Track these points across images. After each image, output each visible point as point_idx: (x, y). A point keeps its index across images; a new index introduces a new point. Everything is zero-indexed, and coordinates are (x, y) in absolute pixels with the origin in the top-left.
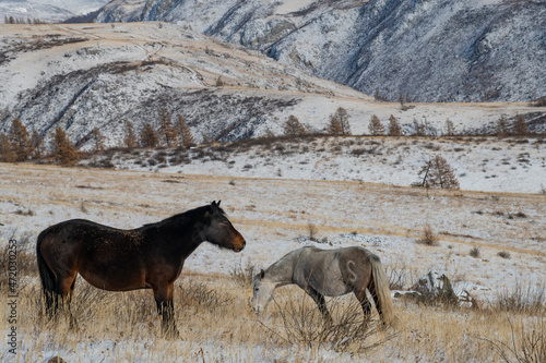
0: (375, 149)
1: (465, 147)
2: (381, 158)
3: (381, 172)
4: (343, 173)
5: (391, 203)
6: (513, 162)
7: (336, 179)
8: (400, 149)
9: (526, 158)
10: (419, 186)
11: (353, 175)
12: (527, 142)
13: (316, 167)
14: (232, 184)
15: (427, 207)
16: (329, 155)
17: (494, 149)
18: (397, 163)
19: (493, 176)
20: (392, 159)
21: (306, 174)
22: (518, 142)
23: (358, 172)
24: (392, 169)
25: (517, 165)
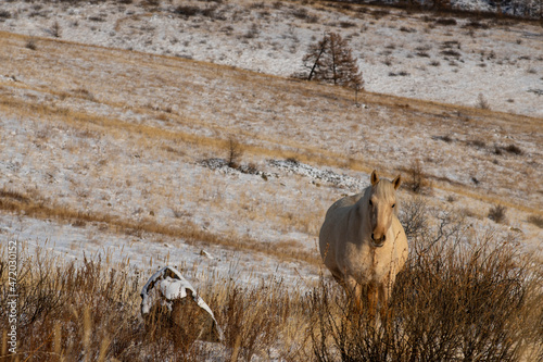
0: (213, 9)
1: (357, 21)
2: (225, 24)
3: (223, 49)
4: (161, 43)
5: (299, 109)
6: (434, 54)
7: (149, 50)
8: (254, 13)
9: (454, 48)
10: (304, 78)
11: (178, 49)
12: (453, 23)
13: (117, 28)
14: (32, 47)
15: (359, 121)
16: (139, 11)
17: (403, 29)
18: (250, 36)
19: (403, 74)
20: (242, 28)
21: (101, 39)
22: (441, 22)
23: (186, 44)
24: (240, 45)
25: (440, 59)
